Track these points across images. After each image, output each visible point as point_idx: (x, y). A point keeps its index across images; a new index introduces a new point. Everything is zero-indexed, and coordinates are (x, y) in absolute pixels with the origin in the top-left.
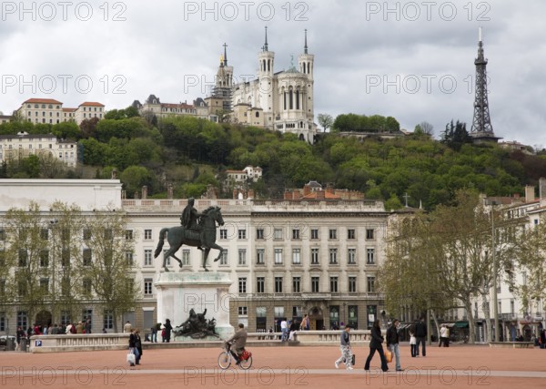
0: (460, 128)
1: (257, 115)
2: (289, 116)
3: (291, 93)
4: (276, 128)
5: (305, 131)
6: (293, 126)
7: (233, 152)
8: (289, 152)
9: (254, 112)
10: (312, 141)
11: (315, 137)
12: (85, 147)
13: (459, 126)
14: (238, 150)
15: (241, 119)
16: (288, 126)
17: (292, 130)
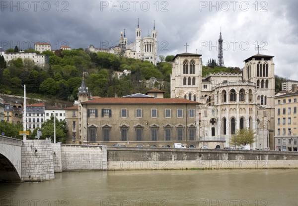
0: (213, 62)
1: (134, 54)
2: (147, 54)
3: (148, 45)
5: (153, 60)
6: (148, 58)
7: (121, 66)
8: (144, 66)
9: (133, 52)
10: (156, 65)
11: (157, 64)
12: (52, 59)
13: (213, 61)
14: (123, 65)
15: (128, 56)
16: (146, 58)
17: (148, 60)
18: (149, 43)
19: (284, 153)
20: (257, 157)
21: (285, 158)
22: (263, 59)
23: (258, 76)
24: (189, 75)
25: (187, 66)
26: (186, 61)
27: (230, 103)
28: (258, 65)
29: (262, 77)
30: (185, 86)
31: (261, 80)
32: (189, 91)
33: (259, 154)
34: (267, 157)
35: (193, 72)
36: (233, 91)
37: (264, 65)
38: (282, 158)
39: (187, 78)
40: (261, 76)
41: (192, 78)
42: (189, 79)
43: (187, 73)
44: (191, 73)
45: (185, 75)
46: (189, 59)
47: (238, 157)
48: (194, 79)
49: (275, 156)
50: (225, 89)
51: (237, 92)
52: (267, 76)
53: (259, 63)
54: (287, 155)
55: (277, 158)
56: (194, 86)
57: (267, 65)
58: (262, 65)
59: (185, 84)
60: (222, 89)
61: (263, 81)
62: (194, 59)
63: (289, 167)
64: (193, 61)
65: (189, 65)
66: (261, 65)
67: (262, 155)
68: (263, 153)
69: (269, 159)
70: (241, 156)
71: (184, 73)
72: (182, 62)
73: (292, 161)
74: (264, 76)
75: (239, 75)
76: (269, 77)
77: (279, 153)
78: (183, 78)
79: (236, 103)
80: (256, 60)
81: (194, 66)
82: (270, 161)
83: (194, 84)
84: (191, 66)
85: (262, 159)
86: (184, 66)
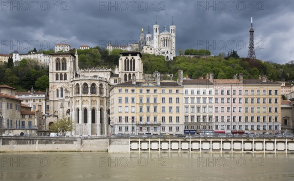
1: (151, 49)
3: (164, 40)
4: (161, 54)
5: (168, 55)
6: (164, 53)
9: (150, 48)
10: (172, 59)
15: (145, 51)
17: (163, 55)
18: (165, 39)
19: (52, 139)
20: (29, 142)
21: (54, 143)
22: (130, 55)
23: (125, 70)
24: (61, 71)
25: (60, 63)
26: (58, 60)
27: (83, 95)
28: (125, 60)
29: (130, 71)
30: (57, 81)
31: (128, 74)
32: (61, 85)
33: (30, 140)
34: (37, 142)
35: (65, 68)
36: (85, 84)
37: (131, 60)
38: (51, 143)
39: (59, 74)
40: (128, 70)
41: (63, 74)
42: (61, 74)
43: (60, 70)
44: (63, 70)
45: (57, 71)
46: (61, 58)
47: (11, 142)
48: (65, 75)
49: (44, 141)
50: (79, 82)
51: (89, 86)
52: (134, 70)
53: (127, 58)
54: (55, 140)
55: (47, 143)
56: (66, 81)
57: (134, 60)
58: (130, 60)
59: (57, 79)
60: (76, 83)
61: (130, 75)
62: (66, 58)
63: (57, 150)
64: (64, 60)
65: (61, 62)
66: (128, 60)
67: (33, 140)
68: (33, 138)
69: (39, 143)
70: (13, 141)
71: (57, 70)
72: (54, 60)
73: (60, 145)
74: (131, 70)
75: (108, 70)
76: (136, 71)
77: (48, 139)
78: (55, 74)
79: (88, 95)
80: (123, 56)
81: (66, 63)
82: (40, 145)
83: (65, 79)
84: (63, 63)
85: (33, 144)
86: (57, 63)
